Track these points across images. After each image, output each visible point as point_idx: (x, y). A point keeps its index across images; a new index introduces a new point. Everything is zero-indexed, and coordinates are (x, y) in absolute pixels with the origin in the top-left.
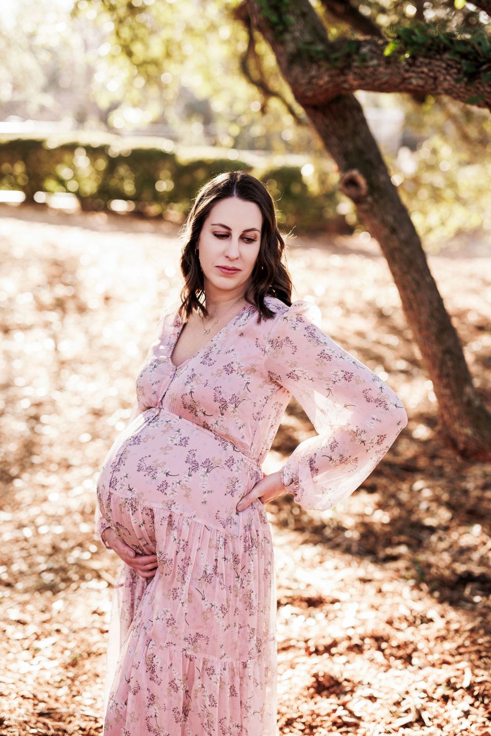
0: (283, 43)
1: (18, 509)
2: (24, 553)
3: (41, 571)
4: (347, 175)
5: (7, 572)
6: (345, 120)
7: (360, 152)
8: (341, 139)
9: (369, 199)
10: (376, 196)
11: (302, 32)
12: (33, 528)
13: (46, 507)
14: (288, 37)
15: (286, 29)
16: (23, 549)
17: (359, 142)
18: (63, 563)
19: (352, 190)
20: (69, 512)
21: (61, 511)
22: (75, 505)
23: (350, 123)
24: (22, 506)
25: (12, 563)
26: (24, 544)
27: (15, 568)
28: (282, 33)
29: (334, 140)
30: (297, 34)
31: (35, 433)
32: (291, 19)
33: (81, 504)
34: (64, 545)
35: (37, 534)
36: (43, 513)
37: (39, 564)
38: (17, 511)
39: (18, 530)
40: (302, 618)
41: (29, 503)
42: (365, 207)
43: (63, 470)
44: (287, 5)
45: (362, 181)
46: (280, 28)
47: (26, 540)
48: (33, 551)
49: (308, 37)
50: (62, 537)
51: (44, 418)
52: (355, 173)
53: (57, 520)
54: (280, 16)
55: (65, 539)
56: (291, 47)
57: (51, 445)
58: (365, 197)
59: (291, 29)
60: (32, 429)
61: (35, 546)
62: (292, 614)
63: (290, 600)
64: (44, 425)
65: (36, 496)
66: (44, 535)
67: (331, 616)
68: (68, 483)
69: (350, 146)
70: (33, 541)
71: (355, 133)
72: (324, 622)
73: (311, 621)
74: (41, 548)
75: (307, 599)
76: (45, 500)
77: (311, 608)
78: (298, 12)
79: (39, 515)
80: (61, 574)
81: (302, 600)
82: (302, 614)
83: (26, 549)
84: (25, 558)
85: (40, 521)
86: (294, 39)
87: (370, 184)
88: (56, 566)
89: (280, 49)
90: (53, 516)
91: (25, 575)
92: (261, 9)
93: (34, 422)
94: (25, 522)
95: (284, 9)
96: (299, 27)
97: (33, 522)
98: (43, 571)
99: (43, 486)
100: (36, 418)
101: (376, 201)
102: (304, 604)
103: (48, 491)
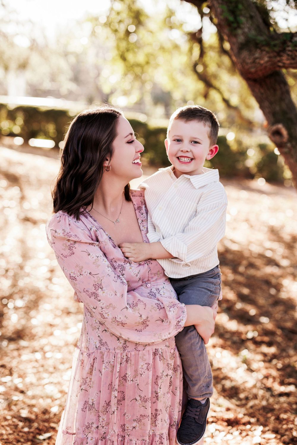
0: (236, 36)
1: (33, 339)
2: (35, 370)
3: (44, 384)
4: (274, 128)
5: (22, 382)
6: (275, 90)
7: (284, 113)
8: (271, 103)
9: (289, 145)
10: (294, 143)
11: (250, 29)
12: (42, 353)
13: (52, 340)
14: (239, 31)
15: (239, 27)
16: (34, 367)
17: (284, 106)
18: (60, 380)
19: (277, 138)
20: (67, 345)
21: (62, 343)
22: (71, 339)
23: (279, 93)
24: (36, 337)
25: (26, 377)
26: (35, 364)
27: (28, 380)
28: (235, 29)
29: (266, 104)
30: (246, 30)
31: (48, 289)
32: (243, 19)
33: (75, 339)
34: (61, 367)
35: (45, 358)
36: (48, 344)
37: (44, 378)
38: (32, 341)
39: (32, 354)
40: (223, 434)
41: (40, 336)
42: (286, 150)
43: (65, 315)
44: (241, 10)
45: (284, 132)
46: (235, 25)
47: (37, 361)
48: (41, 369)
49: (253, 32)
50: (61, 361)
51: (54, 280)
52: (280, 126)
53: (58, 349)
54: (235, 17)
55: (63, 363)
56: (241, 39)
57: (58, 298)
58: (286, 143)
59: (242, 26)
60: (47, 287)
61: (43, 366)
62: (216, 430)
63: (215, 420)
64: (54, 284)
65: (45, 331)
66: (49, 358)
67: (244, 434)
68: (67, 324)
69: (277, 108)
70: (41, 362)
71: (282, 99)
72: (239, 438)
73: (229, 436)
74: (46, 367)
75: (227, 419)
76: (52, 334)
77: (230, 427)
78: (248, 15)
79: (47, 345)
80: (58, 386)
81: (223, 420)
82: (223, 431)
83: (36, 368)
84: (35, 374)
85: (47, 348)
86: (244, 33)
87: (290, 135)
88: (55, 381)
89: (234, 40)
90: (56, 346)
91: (34, 386)
92: (223, 12)
93: (48, 281)
94: (37, 348)
95: (238, 13)
96: (248, 25)
97: (42, 349)
98: (46, 384)
99: (51, 325)
100: (50, 279)
101: (293, 147)
102: (225, 424)
103: (53, 328)
